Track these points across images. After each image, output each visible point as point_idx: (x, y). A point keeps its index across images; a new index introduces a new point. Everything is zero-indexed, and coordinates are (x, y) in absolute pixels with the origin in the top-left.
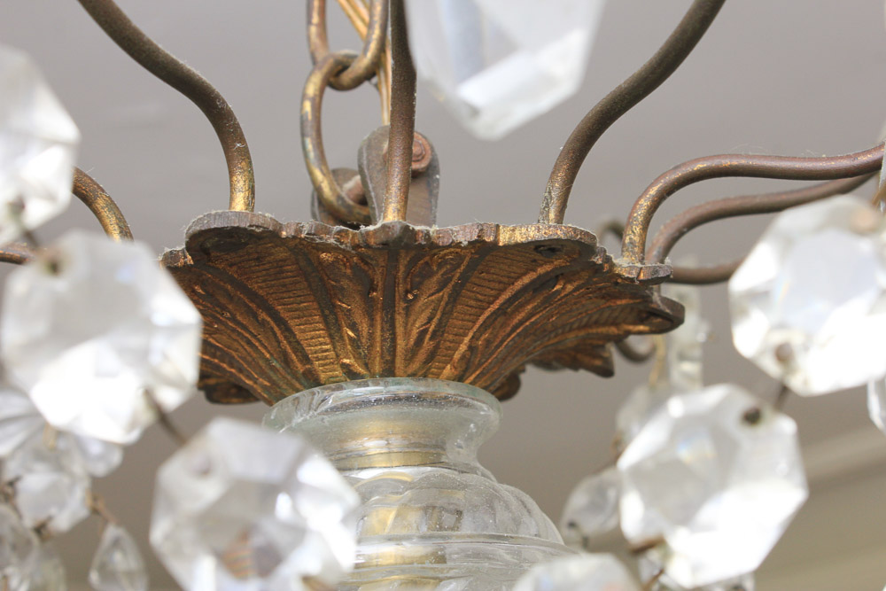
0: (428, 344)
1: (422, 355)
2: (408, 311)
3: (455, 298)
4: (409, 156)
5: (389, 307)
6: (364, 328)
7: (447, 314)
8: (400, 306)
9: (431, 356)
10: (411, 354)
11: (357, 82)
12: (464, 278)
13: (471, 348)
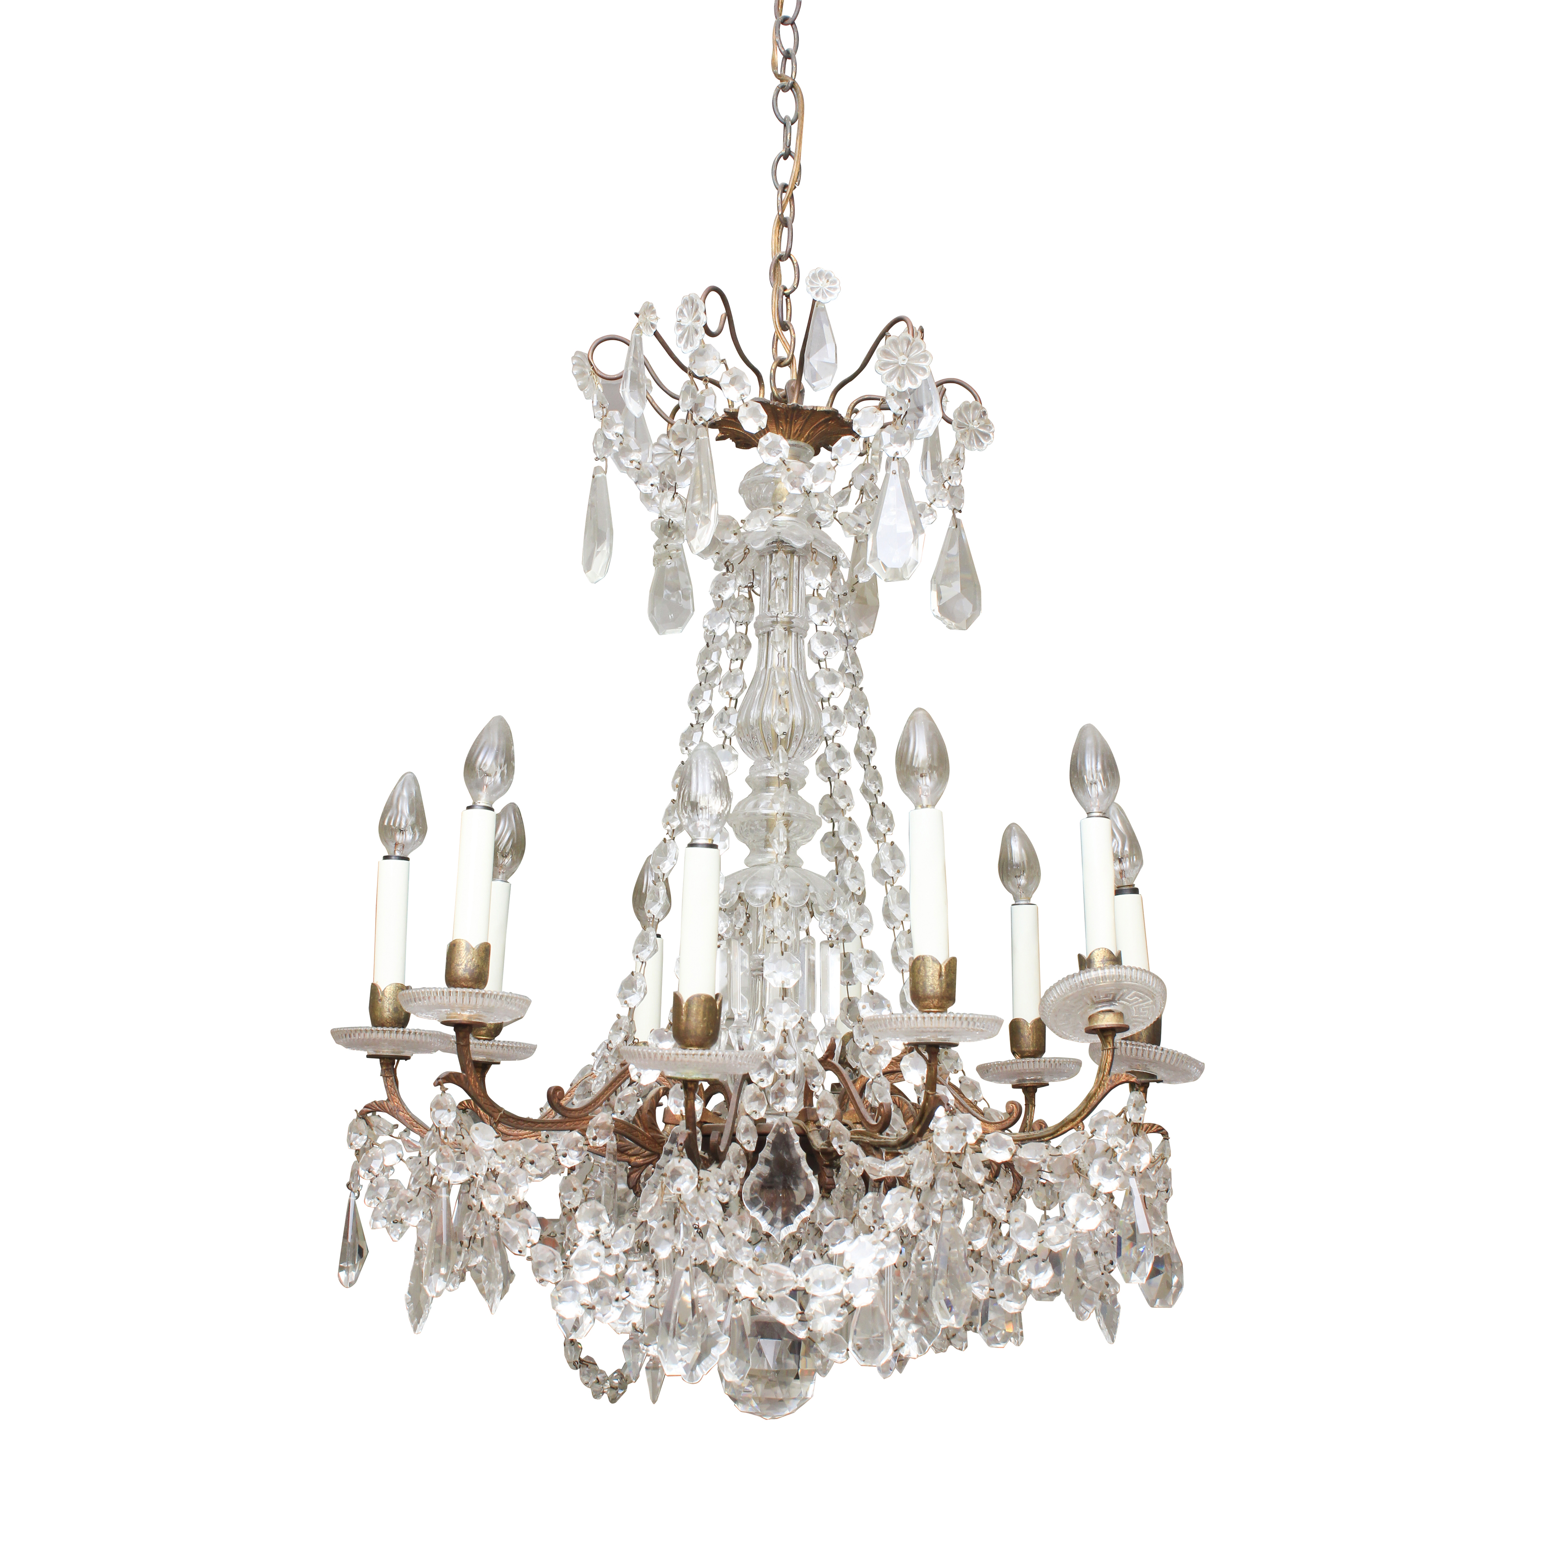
0: (798, 433)
1: (797, 435)
2: (795, 424)
3: (806, 421)
4: (799, 389)
5: (791, 419)
6: (785, 427)
7: (804, 426)
8: (793, 423)
9: (799, 435)
10: (795, 434)
11: (785, 365)
12: (809, 417)
13: (809, 435)
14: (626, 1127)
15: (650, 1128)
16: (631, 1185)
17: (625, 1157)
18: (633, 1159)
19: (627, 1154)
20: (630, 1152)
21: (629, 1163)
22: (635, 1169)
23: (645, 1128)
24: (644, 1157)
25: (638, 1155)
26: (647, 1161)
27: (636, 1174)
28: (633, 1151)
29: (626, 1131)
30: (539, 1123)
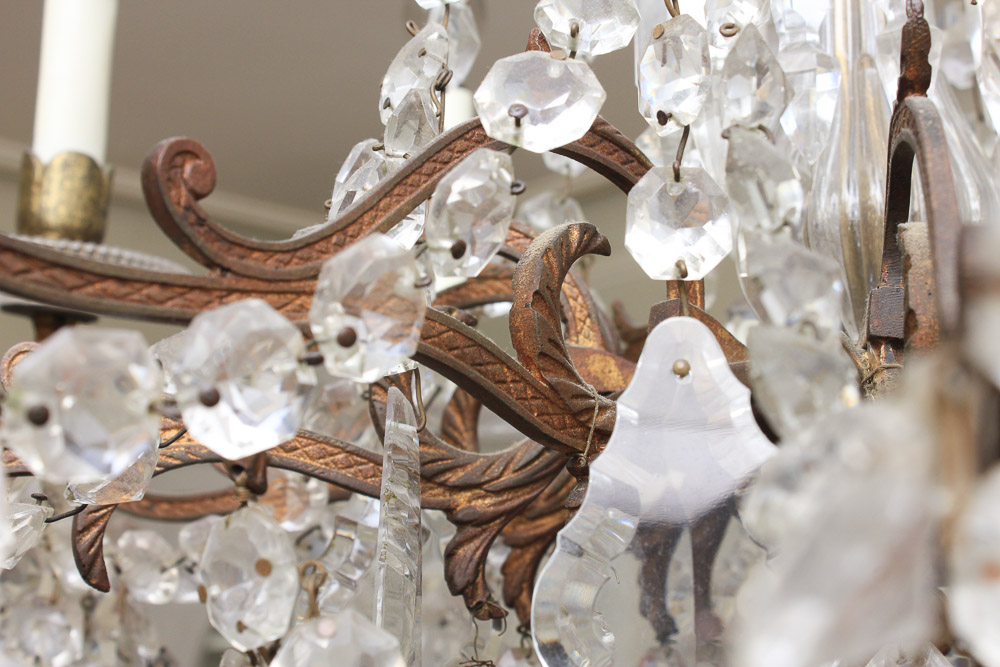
14: (460, 341)
15: (543, 355)
16: (460, 581)
17: (438, 494)
18: (462, 499)
19: (442, 484)
20: (453, 478)
21: (449, 511)
22: (470, 530)
23: (526, 359)
24: (498, 492)
25: (479, 486)
26: (508, 505)
27: (472, 546)
28: (460, 473)
29: (461, 357)
30: (104, 277)
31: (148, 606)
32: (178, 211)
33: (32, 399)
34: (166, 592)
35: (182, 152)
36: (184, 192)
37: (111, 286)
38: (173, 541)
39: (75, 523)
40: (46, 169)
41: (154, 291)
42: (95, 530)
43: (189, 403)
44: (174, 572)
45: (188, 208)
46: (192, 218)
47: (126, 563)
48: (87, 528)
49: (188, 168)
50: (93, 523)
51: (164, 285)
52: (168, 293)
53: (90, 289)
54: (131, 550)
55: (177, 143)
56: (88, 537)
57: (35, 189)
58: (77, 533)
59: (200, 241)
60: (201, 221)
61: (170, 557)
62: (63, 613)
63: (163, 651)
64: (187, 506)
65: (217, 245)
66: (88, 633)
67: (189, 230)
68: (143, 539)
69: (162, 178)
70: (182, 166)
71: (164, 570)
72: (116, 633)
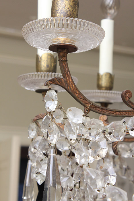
31: (125, 158)
32: (127, 101)
33: (109, 131)
34: (128, 155)
35: (127, 92)
36: (127, 98)
37: (118, 113)
38: (129, 146)
39: (112, 144)
40: (102, 76)
41: (124, 113)
42: (115, 145)
43: (129, 130)
44: (129, 152)
45: (128, 100)
46: (129, 102)
47: (120, 150)
48: (114, 145)
49: (128, 94)
50: (115, 144)
51: (125, 112)
52: (126, 113)
53: (115, 113)
54: (121, 148)
55: (126, 91)
56: (114, 146)
57: (100, 80)
58: (113, 146)
59: (130, 105)
60: (130, 102)
61: (128, 149)
62: (109, 159)
63: (128, 166)
64: (131, 139)
65: (133, 105)
66: (114, 163)
67: (128, 103)
68: (123, 146)
69: (124, 96)
70: (127, 94)
71: (127, 151)
72: (119, 163)
